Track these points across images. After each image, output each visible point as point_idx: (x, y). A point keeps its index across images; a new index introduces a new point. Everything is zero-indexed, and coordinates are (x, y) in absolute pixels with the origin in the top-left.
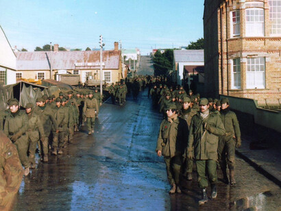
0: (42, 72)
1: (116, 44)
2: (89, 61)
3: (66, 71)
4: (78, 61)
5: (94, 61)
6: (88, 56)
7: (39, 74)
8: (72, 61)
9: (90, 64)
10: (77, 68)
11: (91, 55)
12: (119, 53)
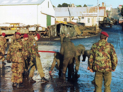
0: (66, 18)
1: (103, 3)
2: (89, 12)
3: (78, 17)
4: (84, 12)
5: (92, 12)
6: (89, 10)
7: (64, 19)
8: (81, 12)
9: (90, 14)
10: (83, 16)
11: (90, 9)
12: (104, 8)
